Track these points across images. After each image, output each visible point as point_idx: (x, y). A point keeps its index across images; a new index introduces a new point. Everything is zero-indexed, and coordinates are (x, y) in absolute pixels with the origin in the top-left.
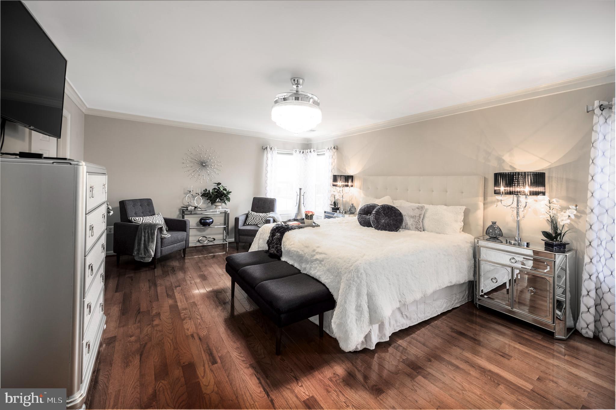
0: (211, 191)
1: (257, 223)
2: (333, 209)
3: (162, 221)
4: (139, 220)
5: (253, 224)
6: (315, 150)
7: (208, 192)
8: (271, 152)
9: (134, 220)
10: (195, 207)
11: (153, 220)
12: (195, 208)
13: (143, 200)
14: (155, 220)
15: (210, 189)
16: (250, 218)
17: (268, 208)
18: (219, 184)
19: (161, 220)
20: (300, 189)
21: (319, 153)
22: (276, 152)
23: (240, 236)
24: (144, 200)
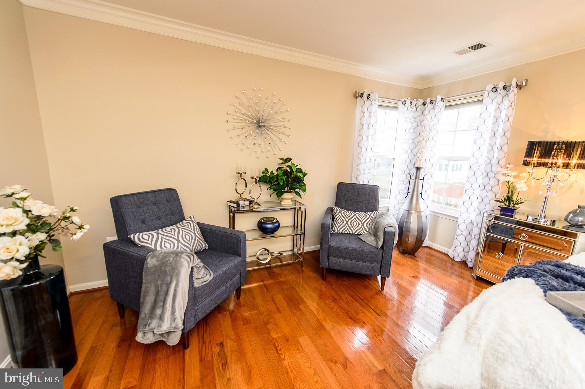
0: (275, 173)
1: (354, 232)
2: (503, 209)
3: (195, 235)
4: (148, 240)
5: (346, 232)
6: (444, 97)
7: (269, 174)
8: (369, 102)
9: (139, 240)
10: (251, 202)
11: (178, 237)
12: (250, 204)
13: (160, 192)
14: (182, 236)
15: (273, 168)
16: (339, 221)
17: (366, 202)
18: (288, 160)
19: (195, 233)
20: (418, 169)
21: (448, 104)
22: (377, 103)
23: (331, 258)
24: (162, 193)
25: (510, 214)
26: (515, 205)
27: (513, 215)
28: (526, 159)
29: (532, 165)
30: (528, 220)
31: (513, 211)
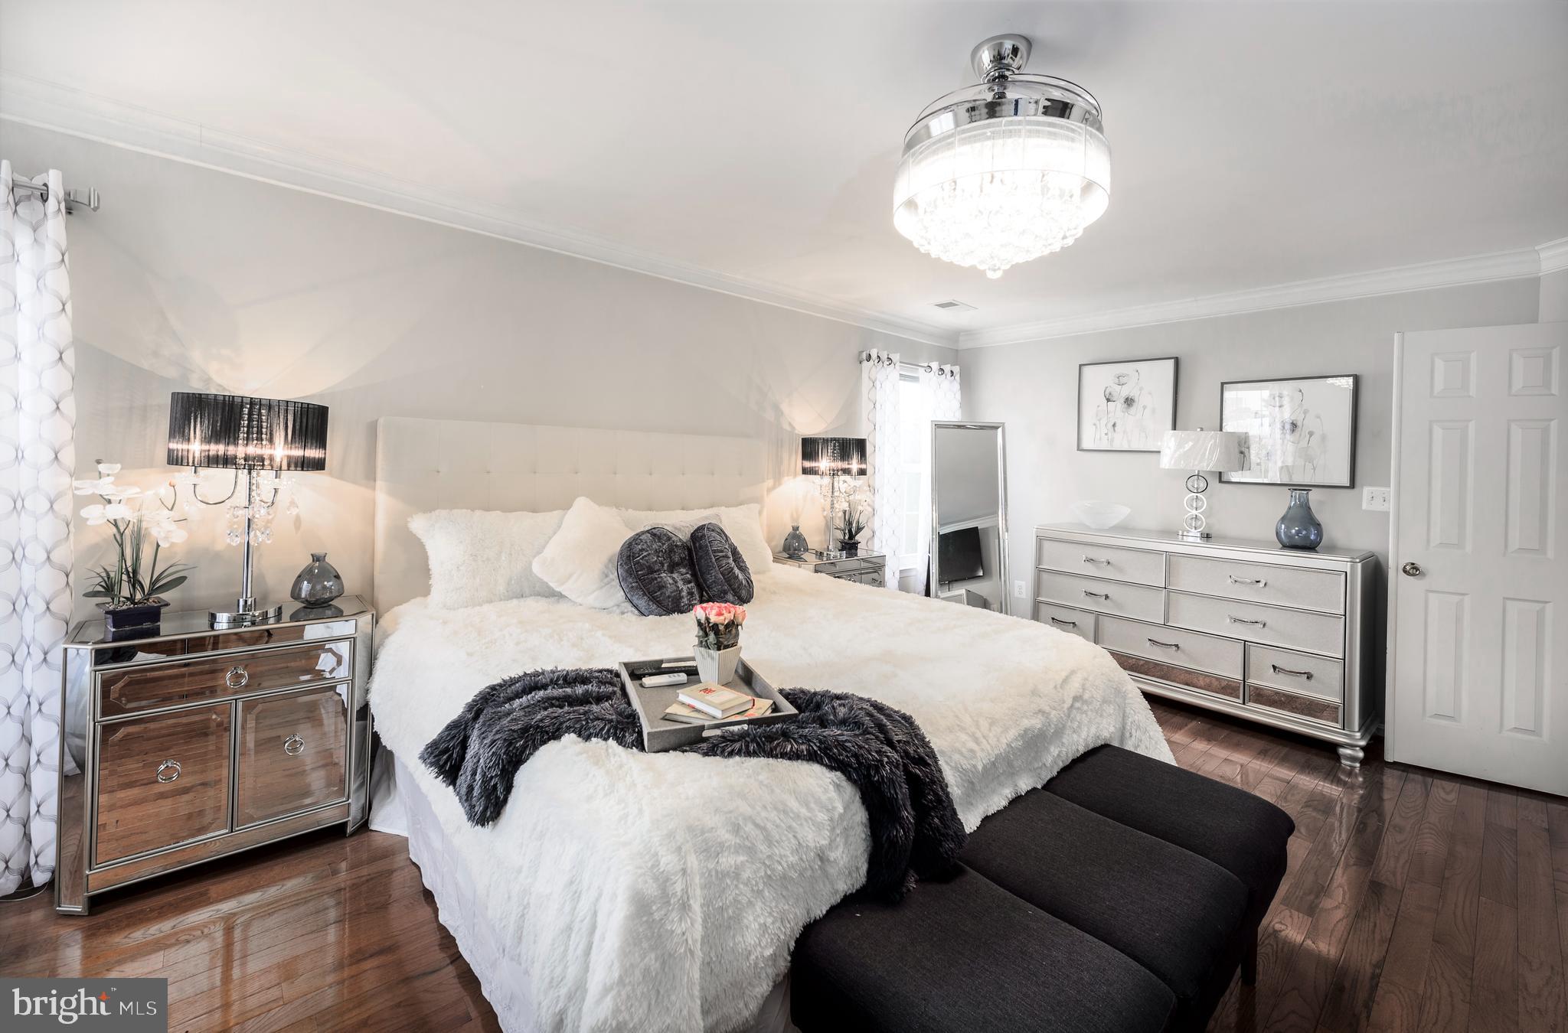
25: (146, 625)
26: (150, 594)
27: (158, 628)
28: (173, 446)
29: (191, 464)
30: (216, 626)
31: (154, 614)
